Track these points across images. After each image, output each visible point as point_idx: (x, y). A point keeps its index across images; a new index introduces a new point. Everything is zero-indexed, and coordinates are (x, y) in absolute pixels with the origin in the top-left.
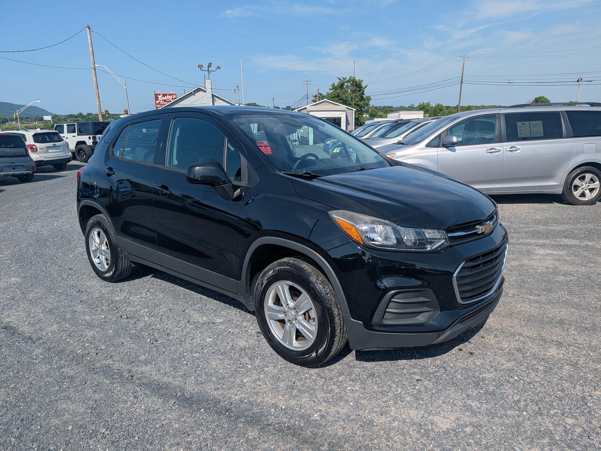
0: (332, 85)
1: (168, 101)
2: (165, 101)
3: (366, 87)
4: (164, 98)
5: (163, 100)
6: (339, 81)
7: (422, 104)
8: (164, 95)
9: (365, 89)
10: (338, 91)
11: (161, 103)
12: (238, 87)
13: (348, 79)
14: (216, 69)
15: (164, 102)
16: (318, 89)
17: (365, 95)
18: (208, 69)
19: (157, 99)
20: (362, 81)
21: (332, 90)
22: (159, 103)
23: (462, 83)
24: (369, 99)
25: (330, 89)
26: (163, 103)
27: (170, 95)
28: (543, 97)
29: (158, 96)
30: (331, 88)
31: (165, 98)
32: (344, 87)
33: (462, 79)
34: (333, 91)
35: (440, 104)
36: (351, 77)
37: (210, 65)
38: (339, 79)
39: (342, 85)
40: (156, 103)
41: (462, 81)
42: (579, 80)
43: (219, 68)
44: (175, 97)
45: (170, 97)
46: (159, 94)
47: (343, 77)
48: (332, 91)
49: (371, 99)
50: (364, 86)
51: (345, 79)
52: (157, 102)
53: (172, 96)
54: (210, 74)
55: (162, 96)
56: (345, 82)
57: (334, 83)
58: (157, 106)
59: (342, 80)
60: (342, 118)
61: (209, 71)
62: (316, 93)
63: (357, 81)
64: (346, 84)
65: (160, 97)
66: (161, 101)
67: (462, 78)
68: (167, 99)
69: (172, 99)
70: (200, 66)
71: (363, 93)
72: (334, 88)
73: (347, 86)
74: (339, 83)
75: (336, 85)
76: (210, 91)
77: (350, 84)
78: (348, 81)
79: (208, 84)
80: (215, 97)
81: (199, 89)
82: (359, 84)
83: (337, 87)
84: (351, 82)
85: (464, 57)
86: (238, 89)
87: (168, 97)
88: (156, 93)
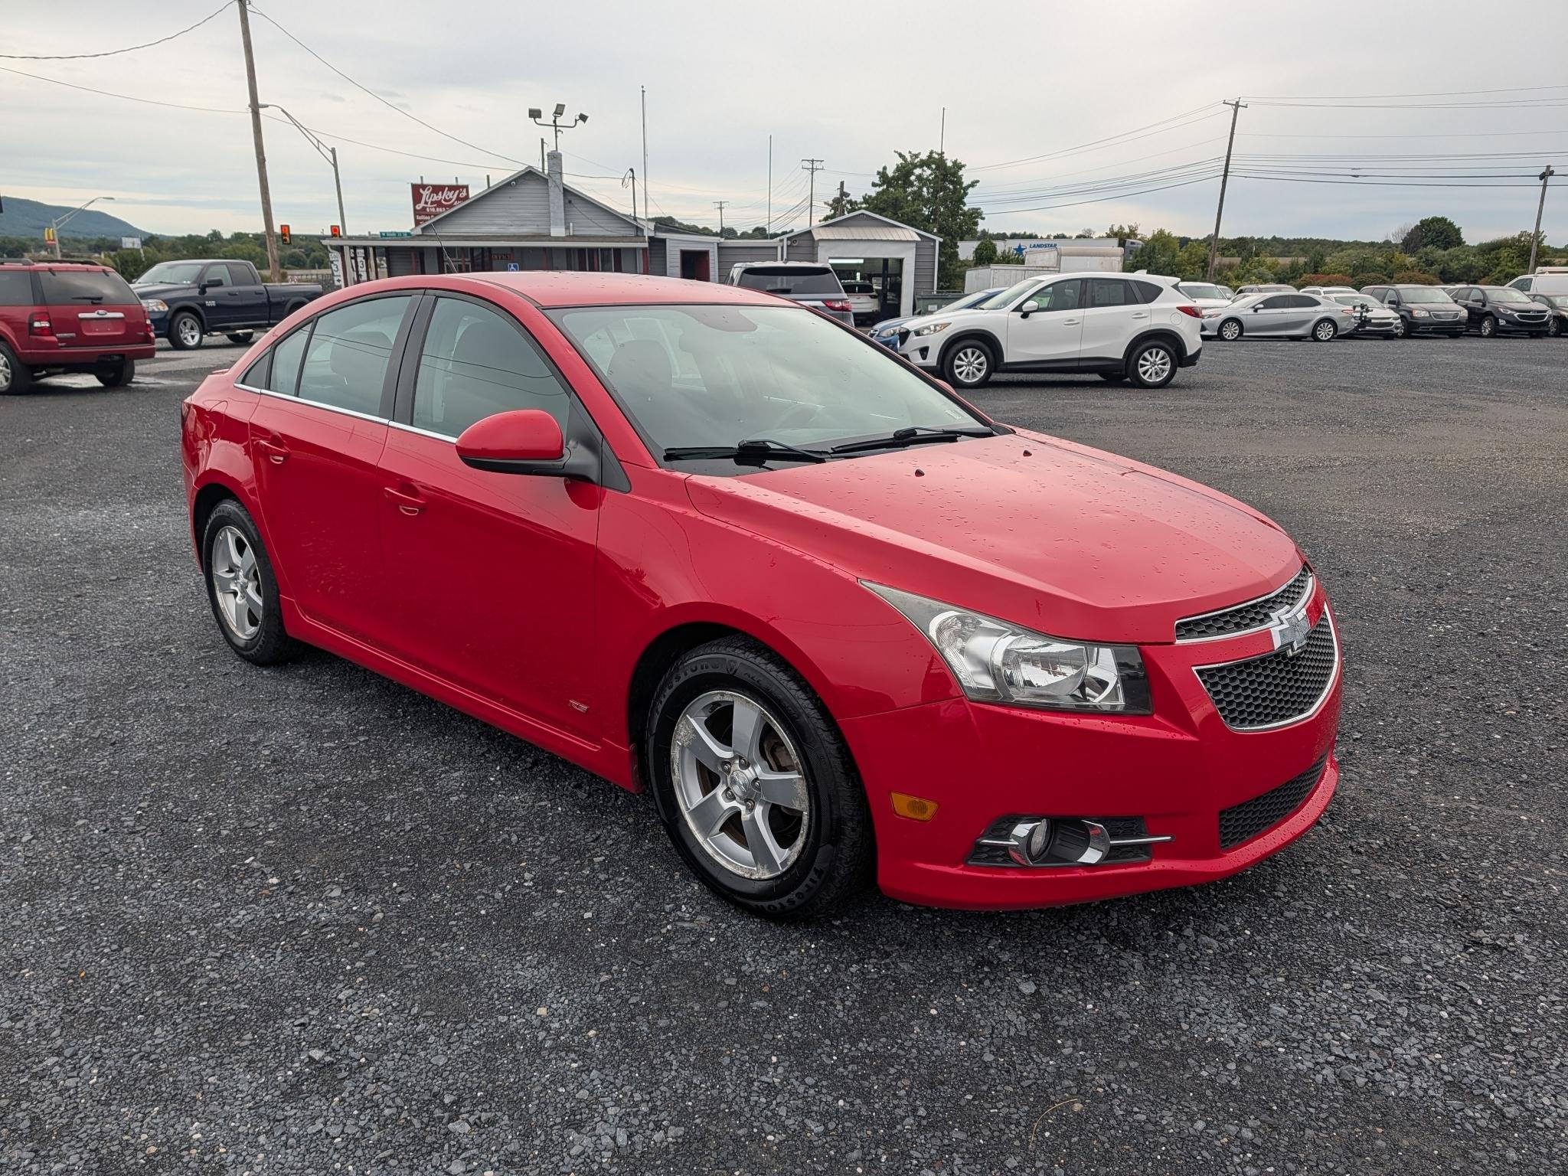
0: (879, 173)
1: (446, 206)
2: (439, 204)
3: (971, 183)
4: (436, 198)
5: (432, 203)
8: (437, 189)
10: (897, 190)
11: (428, 209)
12: (632, 170)
13: (924, 156)
14: (576, 121)
15: (435, 208)
16: (842, 183)
17: (965, 205)
18: (555, 122)
19: (417, 196)
21: (880, 186)
22: (424, 209)
23: (1225, 176)
24: (976, 214)
25: (874, 185)
26: (433, 210)
27: (452, 188)
29: (422, 191)
30: (877, 180)
31: (440, 196)
32: (913, 178)
33: (1227, 165)
36: (932, 152)
37: (559, 110)
38: (901, 155)
39: (910, 171)
40: (415, 210)
41: (1226, 171)
42: (1544, 173)
43: (583, 118)
44: (464, 193)
45: (452, 195)
46: (424, 187)
47: (909, 152)
48: (881, 189)
49: (983, 219)
50: (966, 182)
51: (916, 156)
52: (419, 206)
53: (457, 192)
54: (559, 134)
55: (432, 192)
56: (915, 166)
57: (885, 168)
58: (418, 218)
59: (909, 159)
60: (905, 262)
61: (556, 126)
62: (837, 194)
63: (949, 164)
64: (917, 172)
65: (425, 193)
66: (429, 205)
67: (1227, 161)
68: (445, 200)
69: (458, 199)
70: (535, 114)
71: (960, 201)
72: (884, 179)
73: (919, 178)
74: (898, 169)
75: (890, 173)
76: (558, 182)
77: (929, 172)
78: (923, 164)
79: (555, 161)
80: (570, 198)
81: (529, 175)
82: (955, 174)
83: (893, 177)
84: (934, 166)
85: (1237, 105)
86: (633, 178)
87: (448, 195)
88: (415, 182)
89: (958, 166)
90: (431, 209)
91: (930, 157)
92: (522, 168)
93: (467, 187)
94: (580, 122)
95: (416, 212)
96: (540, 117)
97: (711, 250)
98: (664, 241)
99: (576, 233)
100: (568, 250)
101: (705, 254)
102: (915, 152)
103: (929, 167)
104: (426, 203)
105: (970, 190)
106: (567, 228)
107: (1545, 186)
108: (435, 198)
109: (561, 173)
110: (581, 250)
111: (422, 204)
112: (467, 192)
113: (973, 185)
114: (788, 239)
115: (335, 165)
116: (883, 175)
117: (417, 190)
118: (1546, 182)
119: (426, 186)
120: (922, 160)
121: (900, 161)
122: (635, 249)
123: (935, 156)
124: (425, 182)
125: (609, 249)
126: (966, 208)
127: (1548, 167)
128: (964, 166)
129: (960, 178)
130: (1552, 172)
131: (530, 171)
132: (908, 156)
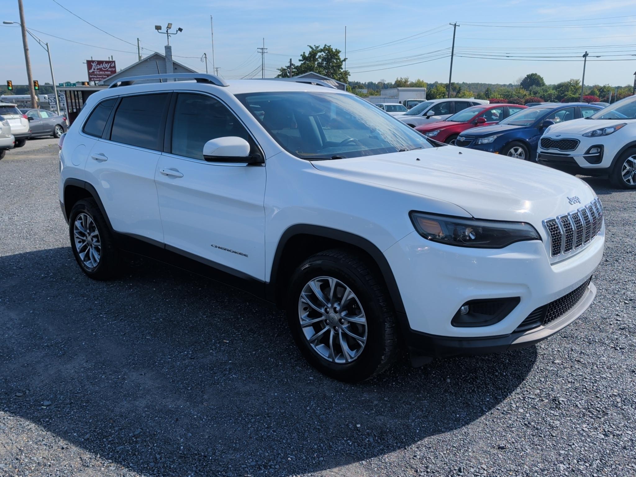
0: (301, 55)
1: (104, 71)
2: (101, 70)
5: (97, 69)
7: (399, 79)
8: (100, 63)
11: (95, 73)
12: (205, 54)
13: (322, 47)
14: (177, 31)
15: (99, 72)
16: (291, 60)
17: (342, 69)
18: (167, 31)
19: (89, 66)
22: (93, 72)
23: (452, 56)
24: (346, 73)
25: (300, 60)
27: (107, 62)
29: (92, 64)
30: (301, 58)
31: (101, 66)
32: (317, 57)
33: (453, 51)
35: (421, 80)
36: (325, 45)
37: (169, 27)
39: (316, 54)
40: (89, 73)
41: (452, 54)
42: (584, 55)
43: (180, 30)
44: (113, 65)
45: (107, 66)
46: (93, 62)
47: (315, 46)
48: (302, 62)
49: (350, 75)
50: (342, 58)
51: (318, 47)
52: (91, 71)
53: (110, 64)
54: (169, 37)
55: (97, 64)
56: (319, 52)
57: (304, 53)
58: (91, 76)
59: (315, 49)
61: (168, 34)
62: (289, 64)
63: (334, 51)
64: (319, 54)
65: (94, 65)
66: (96, 70)
67: (453, 49)
68: (104, 68)
69: (110, 67)
70: (158, 28)
71: (339, 67)
72: (304, 58)
73: (320, 57)
74: (310, 53)
75: (307, 55)
76: (170, 59)
77: (324, 54)
78: (321, 51)
79: (168, 50)
80: (176, 67)
81: (156, 56)
82: (336, 55)
83: (308, 56)
85: (455, 25)
86: (206, 57)
87: (105, 65)
88: (88, 60)
89: (338, 52)
91: (325, 47)
92: (153, 53)
93: (114, 62)
94: (179, 32)
95: (89, 74)
96: (161, 29)
103: (325, 52)
104: (94, 69)
105: (344, 63)
107: (585, 61)
108: (99, 67)
109: (171, 56)
111: (92, 70)
112: (115, 64)
113: (345, 60)
115: (48, 51)
116: (303, 56)
118: (585, 59)
120: (321, 49)
121: (311, 50)
123: (327, 47)
124: (93, 59)
126: (342, 71)
127: (586, 52)
128: (340, 51)
129: (339, 56)
130: (588, 55)
131: (156, 54)
132: (314, 48)
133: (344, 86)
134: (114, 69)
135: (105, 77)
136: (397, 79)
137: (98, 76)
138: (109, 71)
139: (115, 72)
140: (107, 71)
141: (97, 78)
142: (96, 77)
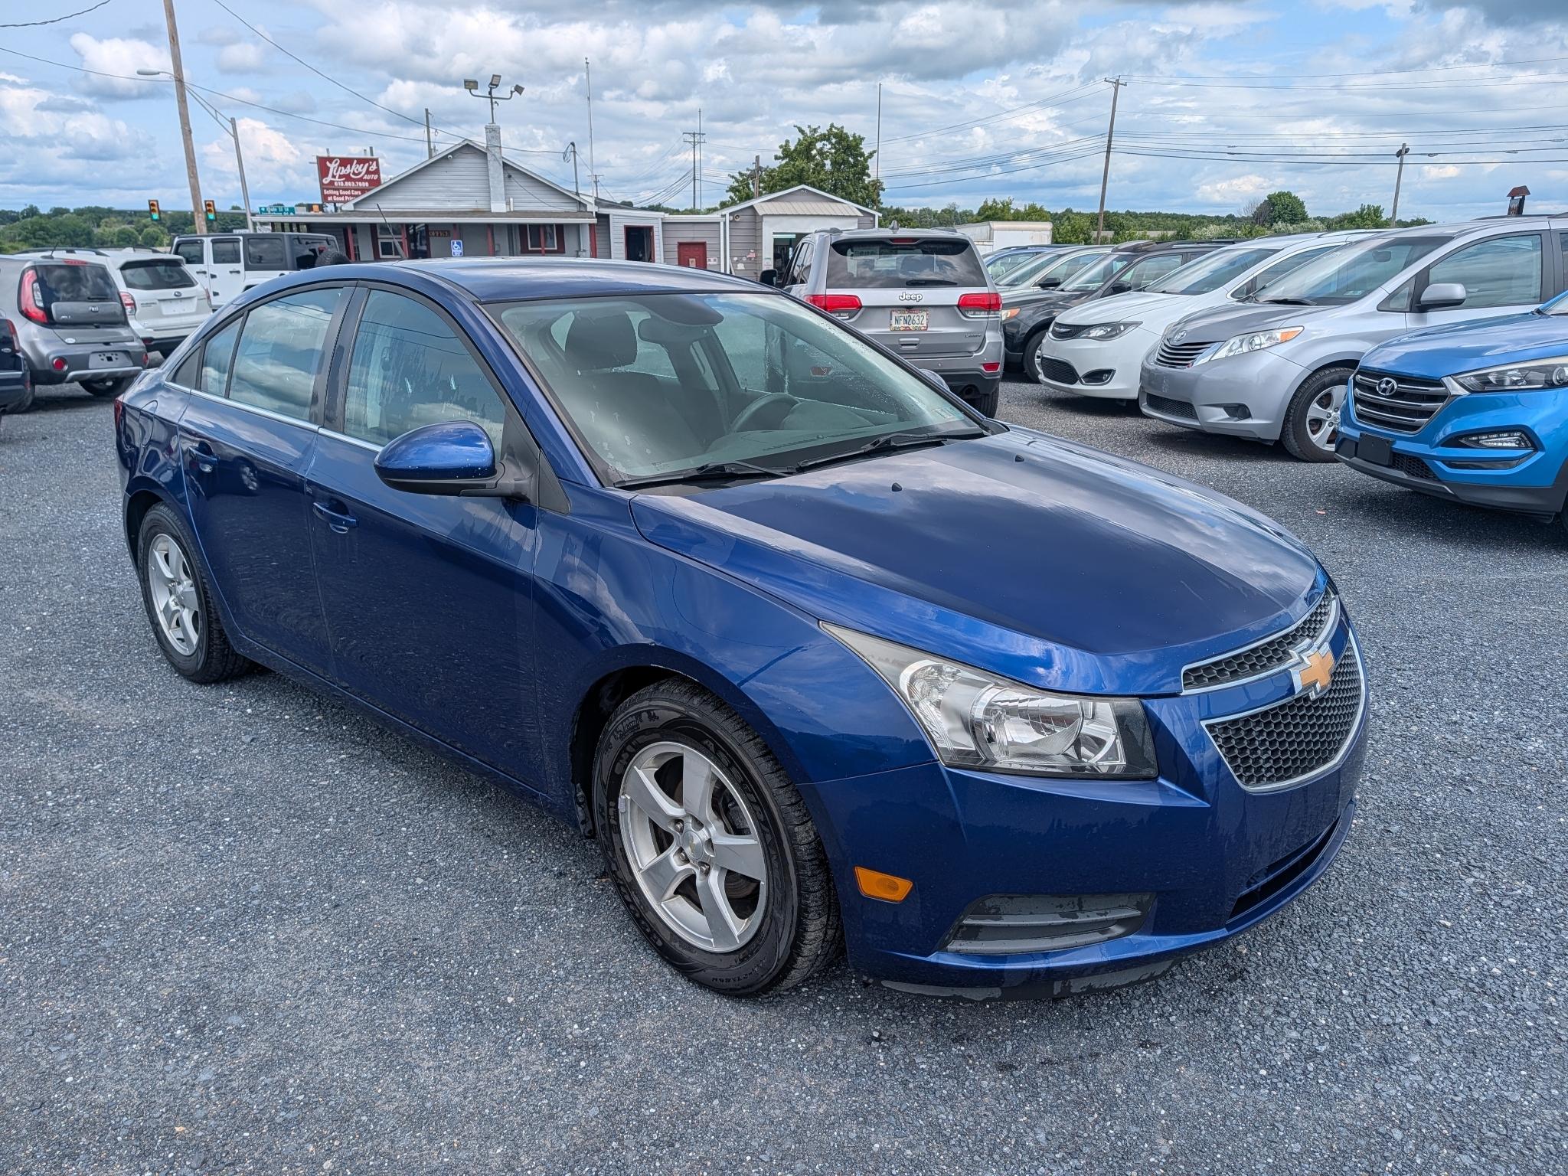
0: (781, 147)
1: (355, 180)
2: (347, 178)
3: (871, 155)
4: (344, 171)
5: (340, 177)
6: (801, 137)
7: (990, 203)
8: (345, 162)
9: (869, 162)
10: (800, 163)
11: (336, 184)
12: (573, 144)
13: (823, 130)
14: (512, 92)
15: (344, 182)
16: (757, 157)
17: (869, 176)
18: (490, 93)
19: (323, 171)
20: (863, 139)
21: (783, 159)
22: (332, 183)
23: (1108, 152)
25: (777, 158)
26: (342, 184)
27: (361, 161)
28: (1289, 194)
29: (328, 163)
30: (780, 154)
31: (348, 170)
32: (814, 152)
33: (1110, 141)
34: (784, 162)
35: (1038, 206)
36: (832, 126)
37: (494, 84)
38: (801, 131)
39: (810, 145)
40: (322, 184)
41: (1109, 147)
42: (1400, 151)
43: (519, 89)
44: (373, 167)
45: (362, 169)
46: (331, 160)
47: (809, 126)
48: (778, 163)
49: (883, 190)
50: (866, 152)
51: (815, 130)
52: (326, 181)
53: (367, 165)
54: (495, 105)
55: (340, 165)
56: (817, 140)
57: (787, 141)
58: (326, 192)
59: (809, 134)
61: (491, 98)
62: (753, 167)
63: (851, 137)
64: (819, 145)
65: (332, 166)
66: (337, 179)
67: (1110, 137)
68: (354, 174)
69: (368, 172)
70: (470, 85)
71: (862, 173)
72: (787, 153)
73: (821, 152)
74: (800, 143)
75: (792, 148)
76: (498, 155)
77: (829, 146)
78: (823, 138)
79: (493, 134)
80: (510, 172)
81: (466, 148)
82: (857, 145)
83: (795, 150)
84: (834, 141)
85: (1117, 83)
86: (574, 152)
87: (356, 168)
88: (320, 155)
89: (858, 139)
90: (341, 184)
91: (830, 131)
92: (461, 140)
93: (376, 160)
94: (515, 93)
95: (323, 187)
97: (655, 226)
98: (607, 216)
99: (517, 209)
100: (510, 226)
101: (650, 229)
102: (813, 127)
103: (828, 140)
104: (334, 176)
106: (508, 204)
107: (1401, 164)
109: (500, 147)
110: (522, 227)
111: (329, 178)
112: (377, 165)
114: (730, 214)
115: (235, 138)
116: (785, 148)
117: (323, 164)
118: (1402, 160)
119: (334, 158)
120: (823, 134)
122: (578, 226)
123: (836, 131)
124: (332, 155)
125: (551, 225)
126: (867, 180)
127: (1404, 145)
129: (860, 150)
130: (1407, 151)
131: (467, 145)
132: (807, 131)
133: (874, 216)
134: (376, 177)
135: (356, 193)
136: (986, 202)
137: (342, 192)
138: (366, 181)
139: (378, 182)
140: (361, 180)
141: (340, 196)
142: (337, 193)
